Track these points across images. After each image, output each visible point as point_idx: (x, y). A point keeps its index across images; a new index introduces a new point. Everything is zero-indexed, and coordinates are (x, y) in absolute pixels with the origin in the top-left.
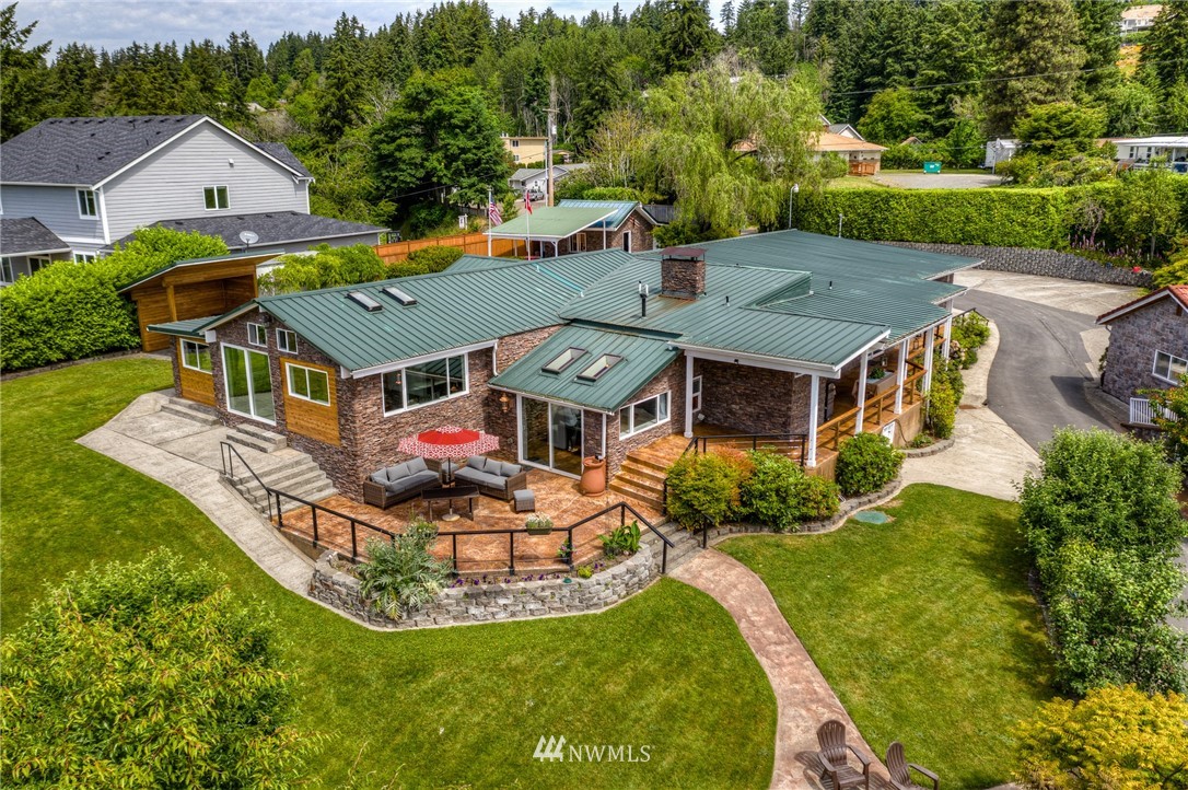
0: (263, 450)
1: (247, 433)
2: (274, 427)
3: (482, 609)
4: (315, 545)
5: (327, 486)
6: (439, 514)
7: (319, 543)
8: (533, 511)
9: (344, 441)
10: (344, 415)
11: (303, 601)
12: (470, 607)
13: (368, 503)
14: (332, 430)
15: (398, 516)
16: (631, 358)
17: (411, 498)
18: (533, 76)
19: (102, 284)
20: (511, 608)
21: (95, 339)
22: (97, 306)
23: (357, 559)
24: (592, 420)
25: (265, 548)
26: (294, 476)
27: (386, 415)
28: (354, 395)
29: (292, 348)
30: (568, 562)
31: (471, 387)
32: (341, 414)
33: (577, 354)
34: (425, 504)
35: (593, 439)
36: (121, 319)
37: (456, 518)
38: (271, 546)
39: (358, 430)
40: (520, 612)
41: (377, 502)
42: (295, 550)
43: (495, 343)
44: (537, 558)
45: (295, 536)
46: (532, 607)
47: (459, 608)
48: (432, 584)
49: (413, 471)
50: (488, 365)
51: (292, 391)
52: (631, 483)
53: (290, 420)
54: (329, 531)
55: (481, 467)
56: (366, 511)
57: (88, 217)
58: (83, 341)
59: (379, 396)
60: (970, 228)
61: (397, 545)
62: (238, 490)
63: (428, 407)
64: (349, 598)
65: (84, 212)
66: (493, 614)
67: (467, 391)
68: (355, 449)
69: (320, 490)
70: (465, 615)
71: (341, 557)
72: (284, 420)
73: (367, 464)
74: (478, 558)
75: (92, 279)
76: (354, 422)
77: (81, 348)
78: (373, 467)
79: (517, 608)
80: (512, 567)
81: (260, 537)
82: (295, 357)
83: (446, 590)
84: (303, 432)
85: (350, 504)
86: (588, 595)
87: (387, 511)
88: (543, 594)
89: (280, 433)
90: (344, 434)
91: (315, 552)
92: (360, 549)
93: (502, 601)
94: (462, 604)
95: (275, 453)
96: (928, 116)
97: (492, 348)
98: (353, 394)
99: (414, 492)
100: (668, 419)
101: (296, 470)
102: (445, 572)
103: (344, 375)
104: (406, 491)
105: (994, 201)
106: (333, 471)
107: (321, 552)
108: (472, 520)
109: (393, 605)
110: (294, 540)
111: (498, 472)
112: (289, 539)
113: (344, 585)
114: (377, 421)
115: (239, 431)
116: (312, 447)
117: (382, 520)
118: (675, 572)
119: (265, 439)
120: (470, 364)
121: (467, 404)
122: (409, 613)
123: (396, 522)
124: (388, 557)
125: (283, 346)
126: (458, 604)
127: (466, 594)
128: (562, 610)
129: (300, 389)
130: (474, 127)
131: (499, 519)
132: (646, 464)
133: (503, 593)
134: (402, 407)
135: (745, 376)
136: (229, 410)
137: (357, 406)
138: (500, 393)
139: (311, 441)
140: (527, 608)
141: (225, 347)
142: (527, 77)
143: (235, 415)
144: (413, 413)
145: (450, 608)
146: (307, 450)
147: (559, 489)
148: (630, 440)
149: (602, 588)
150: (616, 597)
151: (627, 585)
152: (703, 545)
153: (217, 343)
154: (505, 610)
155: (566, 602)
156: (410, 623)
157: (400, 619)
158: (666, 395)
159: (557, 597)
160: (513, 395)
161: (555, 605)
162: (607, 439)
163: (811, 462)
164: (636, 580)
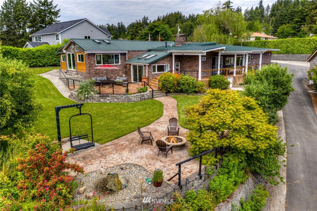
1: (70, 73)
2: (75, 71)
3: (103, 100)
7: (75, 89)
9: (86, 70)
11: (67, 99)
18: (190, 28)
19: (53, 49)
20: (110, 100)
21: (50, 62)
22: (51, 54)
24: (145, 68)
27: (97, 65)
28: (88, 58)
29: (78, 50)
31: (121, 63)
35: (145, 73)
36: (56, 58)
42: (69, 90)
48: (92, 93)
49: (103, 79)
51: (78, 61)
53: (78, 68)
57: (57, 41)
58: (47, 62)
59: (95, 60)
60: (289, 49)
62: (61, 80)
65: (57, 40)
66: (106, 101)
68: (88, 72)
70: (99, 101)
75: (50, 48)
76: (88, 65)
77: (47, 64)
80: (113, 92)
82: (78, 52)
88: (118, 97)
93: (108, 98)
94: (99, 98)
96: (295, 32)
97: (126, 53)
103: (85, 53)
105: (295, 41)
109: (82, 97)
114: (94, 66)
116: (81, 74)
118: (156, 99)
119: (73, 73)
120: (120, 57)
121: (120, 67)
122: (86, 99)
125: (77, 50)
127: (100, 96)
129: (80, 60)
130: (165, 34)
133: (109, 96)
134: (101, 64)
138: (127, 64)
139: (81, 72)
140: (114, 100)
141: (68, 54)
142: (188, 29)
143: (69, 70)
148: (156, 74)
149: (133, 97)
150: (137, 101)
151: (141, 98)
152: (167, 96)
153: (66, 53)
154: (109, 100)
155: (124, 100)
156: (87, 101)
157: (84, 100)
158: (168, 65)
159: (122, 98)
160: (130, 65)
161: (121, 100)
162: (148, 72)
163: (200, 79)
164: (143, 98)
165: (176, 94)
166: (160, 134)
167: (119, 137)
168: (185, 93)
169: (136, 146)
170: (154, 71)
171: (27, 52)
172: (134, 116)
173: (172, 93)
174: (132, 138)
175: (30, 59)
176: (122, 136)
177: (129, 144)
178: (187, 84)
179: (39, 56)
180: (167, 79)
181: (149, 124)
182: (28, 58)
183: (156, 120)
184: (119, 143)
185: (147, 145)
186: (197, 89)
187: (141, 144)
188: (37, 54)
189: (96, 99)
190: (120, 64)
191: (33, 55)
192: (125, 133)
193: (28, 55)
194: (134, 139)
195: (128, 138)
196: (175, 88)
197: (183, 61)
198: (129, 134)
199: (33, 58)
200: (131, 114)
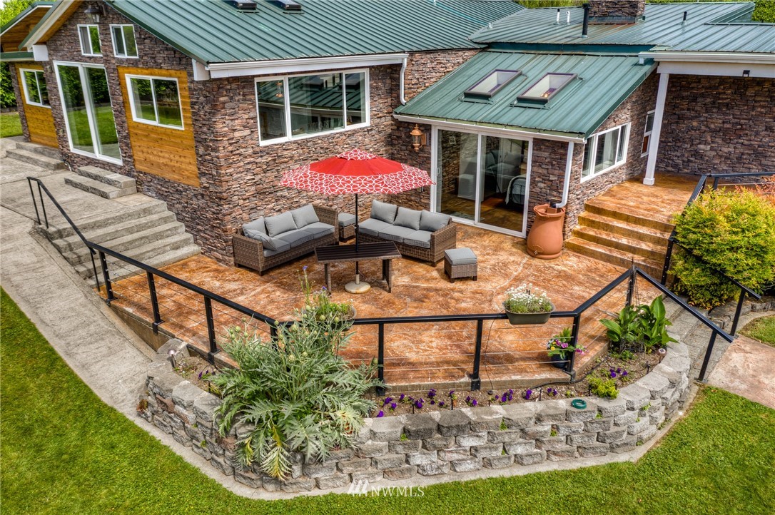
0: (104, 196)
1: (89, 175)
2: (120, 168)
3: (434, 457)
4: (156, 329)
5: (186, 242)
6: (341, 283)
7: (162, 326)
8: (474, 279)
9: (204, 180)
10: (204, 141)
11: (127, 427)
12: (412, 453)
13: (240, 266)
14: (188, 164)
15: (281, 285)
16: (586, 76)
17: (299, 259)
20: (483, 454)
23: (218, 356)
24: (546, 154)
25: (82, 332)
26: (141, 228)
27: (263, 143)
28: (215, 109)
29: (132, 52)
30: (567, 367)
31: (371, 118)
32: (199, 140)
33: (506, 77)
34: (319, 267)
35: (544, 181)
37: (365, 288)
38: (92, 328)
39: (222, 162)
40: (499, 459)
41: (252, 264)
42: (130, 334)
43: (404, 59)
44: (510, 359)
45: (128, 314)
46: (520, 450)
47: (394, 456)
48: (345, 414)
49: (301, 223)
50: (394, 90)
51: (138, 117)
52: (597, 240)
53: (138, 156)
54: (179, 306)
55: (391, 218)
56: (236, 276)
59: (252, 115)
61: (282, 344)
62: (55, 246)
63: (318, 138)
64: (199, 430)
66: (453, 465)
67: (367, 123)
68: (220, 189)
69: (176, 247)
70: (402, 468)
71: (192, 351)
72: (130, 157)
73: (237, 212)
74: (412, 356)
76: (216, 150)
78: (245, 216)
79: (494, 454)
80: (475, 375)
81: (78, 315)
82: (134, 64)
83: (369, 421)
84: (154, 171)
85: (215, 267)
86: (613, 429)
87: (266, 277)
88: (539, 428)
89: (128, 174)
90: (203, 169)
91: (156, 338)
92: (221, 340)
93: (468, 442)
94: (400, 448)
95: (118, 200)
97: (400, 65)
98: (214, 107)
99: (301, 251)
100: (624, 161)
101: (143, 220)
102: (365, 385)
103: (198, 75)
104: (292, 249)
106: (193, 221)
107: (164, 341)
108: (389, 291)
109: (274, 455)
110: (127, 319)
111: (416, 225)
112: (122, 318)
113: (190, 406)
114: (250, 151)
115: (81, 174)
116: (167, 191)
117: (259, 289)
118: (717, 377)
119: (110, 182)
120: (371, 87)
121: (367, 140)
122: (304, 465)
123: (278, 294)
124: (266, 368)
125: (121, 50)
126: (391, 448)
127: (406, 431)
128: (570, 454)
129: (147, 111)
131: (428, 289)
132: (615, 215)
133: (471, 428)
134: (283, 135)
135: (727, 105)
136: (72, 149)
137: (219, 125)
138: (410, 126)
139: (164, 182)
140: (512, 452)
141: (60, 67)
143: (78, 156)
144: (300, 144)
145: (377, 456)
146: (162, 196)
147: (497, 249)
148: (589, 184)
149: (635, 416)
150: (653, 428)
153: (50, 63)
154: (473, 456)
155: (577, 441)
158: (626, 128)
160: (425, 128)
161: (559, 447)
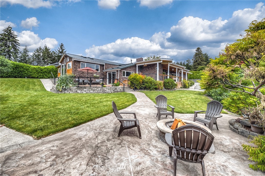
43: (104, 64)
47: (75, 90)
51: (68, 69)
59: (80, 66)
79: (88, 92)
80: (90, 85)
109: (60, 88)
121: (99, 74)
133: (86, 88)
148: (125, 78)
149: (108, 89)
150: (111, 92)
151: (114, 90)
152: (135, 91)
153: (61, 65)
154: (85, 92)
155: (99, 91)
156: (64, 92)
157: (62, 91)
158: (133, 73)
159: (97, 90)
160: (106, 72)
161: (97, 92)
162: (119, 75)
163: (158, 80)
164: (116, 90)
165: (141, 90)
166: (144, 118)
167: (81, 124)
168: (148, 90)
169: (108, 140)
170: (124, 75)
171: (37, 68)
172: (107, 101)
173: (138, 89)
174: (102, 125)
175: (39, 73)
176: (85, 122)
177: (95, 137)
178: (150, 83)
179: (46, 72)
180: (135, 77)
181: (126, 107)
182: (37, 72)
183: (132, 104)
184: (75, 134)
185: (129, 139)
186: (157, 87)
187: (119, 135)
188: (44, 70)
189: (73, 90)
190: (99, 72)
191: (41, 70)
192: (92, 117)
193: (37, 70)
194: (104, 127)
195: (96, 124)
196: (141, 85)
197: (143, 71)
198: (98, 119)
199: (41, 73)
200: (105, 100)
